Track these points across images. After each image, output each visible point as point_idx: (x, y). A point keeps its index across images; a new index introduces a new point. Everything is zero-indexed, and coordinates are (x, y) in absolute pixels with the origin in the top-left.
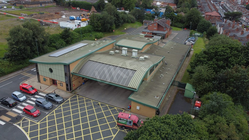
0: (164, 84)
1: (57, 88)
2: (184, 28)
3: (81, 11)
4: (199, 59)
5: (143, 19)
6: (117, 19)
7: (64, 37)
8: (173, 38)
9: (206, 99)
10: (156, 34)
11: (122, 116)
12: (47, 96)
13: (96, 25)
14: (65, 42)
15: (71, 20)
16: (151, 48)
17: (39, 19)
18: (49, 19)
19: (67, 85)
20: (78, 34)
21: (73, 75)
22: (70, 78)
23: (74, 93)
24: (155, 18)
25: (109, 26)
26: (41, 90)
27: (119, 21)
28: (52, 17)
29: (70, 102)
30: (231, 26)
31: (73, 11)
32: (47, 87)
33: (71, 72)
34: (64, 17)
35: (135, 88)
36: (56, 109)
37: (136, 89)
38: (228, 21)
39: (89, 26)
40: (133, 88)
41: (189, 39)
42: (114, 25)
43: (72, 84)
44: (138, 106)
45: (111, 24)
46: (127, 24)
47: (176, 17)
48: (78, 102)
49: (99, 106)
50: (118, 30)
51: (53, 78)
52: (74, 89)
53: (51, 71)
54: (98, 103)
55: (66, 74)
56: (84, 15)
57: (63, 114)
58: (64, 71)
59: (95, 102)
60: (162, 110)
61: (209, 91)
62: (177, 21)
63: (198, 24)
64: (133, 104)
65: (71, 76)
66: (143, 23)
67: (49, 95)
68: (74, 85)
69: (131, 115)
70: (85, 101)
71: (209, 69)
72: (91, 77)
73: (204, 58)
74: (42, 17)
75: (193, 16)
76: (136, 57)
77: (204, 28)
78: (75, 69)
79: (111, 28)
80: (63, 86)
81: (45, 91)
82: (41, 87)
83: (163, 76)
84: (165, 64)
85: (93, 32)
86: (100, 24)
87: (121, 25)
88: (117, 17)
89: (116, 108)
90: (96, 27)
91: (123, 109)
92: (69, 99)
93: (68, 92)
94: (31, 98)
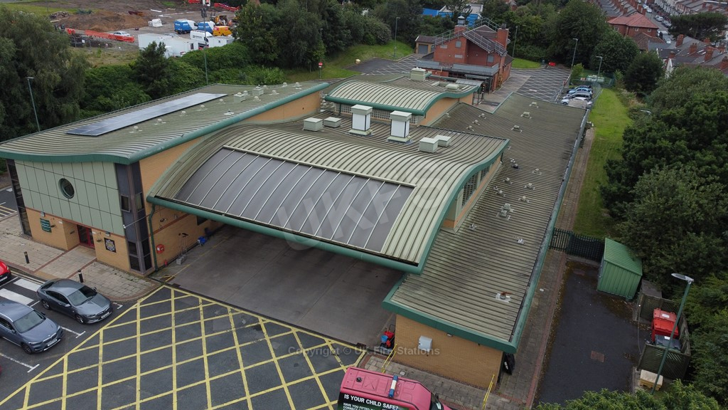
0: (520, 241)
1: (96, 260)
2: (547, 62)
3: (216, 10)
4: (648, 144)
5: (416, 34)
6: (332, 28)
7: (143, 75)
8: (518, 88)
9: (701, 303)
10: (461, 75)
11: (357, 386)
12: (45, 294)
13: (259, 42)
14: (147, 93)
15: (179, 33)
16: (454, 114)
17: (73, 28)
18: (105, 28)
19: (132, 247)
20: (195, 69)
21: (157, 208)
22: (145, 219)
23: (159, 278)
24: (459, 22)
25: (304, 46)
26: (27, 266)
27: (337, 35)
28: (117, 21)
29: (138, 316)
30: (700, 55)
31: (189, 10)
32: (55, 256)
33: (146, 196)
34: (156, 22)
35: (410, 259)
36: (73, 351)
37: (416, 265)
38: (688, 41)
39: (238, 44)
40: (403, 258)
41: (571, 92)
42: (323, 46)
43: (153, 243)
44: (427, 336)
45: (312, 44)
46: (362, 46)
47: (521, 27)
48: (173, 318)
49: (257, 332)
50: (336, 65)
51: (78, 220)
52: (160, 262)
53: (68, 189)
54: (257, 320)
55: (124, 203)
56: (221, 18)
57: (100, 374)
58: (119, 189)
59: (243, 316)
60: (522, 352)
61: (708, 269)
62: (524, 40)
63: (594, 47)
64: (402, 328)
65: (148, 211)
66: (414, 47)
67: (52, 289)
68: (162, 246)
69: (398, 380)
70: (202, 312)
71: (703, 180)
72: (226, 215)
73: (673, 139)
74: (84, 23)
75: (576, 20)
76: (405, 140)
77: (615, 58)
78: (164, 182)
79: (311, 54)
80: (115, 251)
81: (44, 270)
82: (27, 257)
83: (512, 210)
84: (510, 170)
85: (249, 66)
86: (274, 41)
87: (343, 48)
88: (332, 19)
89: (328, 342)
90: (261, 50)
91: (359, 345)
92: (138, 306)
93: (138, 273)
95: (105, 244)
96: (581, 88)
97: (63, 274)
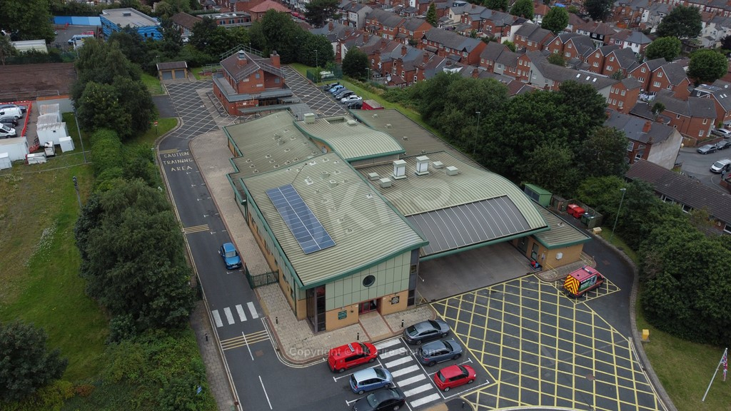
19: (411, 293)
37: (547, 227)
41: (331, 90)
44: (560, 253)
49: (498, 293)
54: (487, 290)
55: (413, 268)
58: (411, 262)
59: (481, 292)
64: (548, 255)
81: (371, 337)
91: (528, 274)
93: (412, 307)
94: (385, 367)
95: (392, 302)
96: (337, 87)
97: (385, 331)
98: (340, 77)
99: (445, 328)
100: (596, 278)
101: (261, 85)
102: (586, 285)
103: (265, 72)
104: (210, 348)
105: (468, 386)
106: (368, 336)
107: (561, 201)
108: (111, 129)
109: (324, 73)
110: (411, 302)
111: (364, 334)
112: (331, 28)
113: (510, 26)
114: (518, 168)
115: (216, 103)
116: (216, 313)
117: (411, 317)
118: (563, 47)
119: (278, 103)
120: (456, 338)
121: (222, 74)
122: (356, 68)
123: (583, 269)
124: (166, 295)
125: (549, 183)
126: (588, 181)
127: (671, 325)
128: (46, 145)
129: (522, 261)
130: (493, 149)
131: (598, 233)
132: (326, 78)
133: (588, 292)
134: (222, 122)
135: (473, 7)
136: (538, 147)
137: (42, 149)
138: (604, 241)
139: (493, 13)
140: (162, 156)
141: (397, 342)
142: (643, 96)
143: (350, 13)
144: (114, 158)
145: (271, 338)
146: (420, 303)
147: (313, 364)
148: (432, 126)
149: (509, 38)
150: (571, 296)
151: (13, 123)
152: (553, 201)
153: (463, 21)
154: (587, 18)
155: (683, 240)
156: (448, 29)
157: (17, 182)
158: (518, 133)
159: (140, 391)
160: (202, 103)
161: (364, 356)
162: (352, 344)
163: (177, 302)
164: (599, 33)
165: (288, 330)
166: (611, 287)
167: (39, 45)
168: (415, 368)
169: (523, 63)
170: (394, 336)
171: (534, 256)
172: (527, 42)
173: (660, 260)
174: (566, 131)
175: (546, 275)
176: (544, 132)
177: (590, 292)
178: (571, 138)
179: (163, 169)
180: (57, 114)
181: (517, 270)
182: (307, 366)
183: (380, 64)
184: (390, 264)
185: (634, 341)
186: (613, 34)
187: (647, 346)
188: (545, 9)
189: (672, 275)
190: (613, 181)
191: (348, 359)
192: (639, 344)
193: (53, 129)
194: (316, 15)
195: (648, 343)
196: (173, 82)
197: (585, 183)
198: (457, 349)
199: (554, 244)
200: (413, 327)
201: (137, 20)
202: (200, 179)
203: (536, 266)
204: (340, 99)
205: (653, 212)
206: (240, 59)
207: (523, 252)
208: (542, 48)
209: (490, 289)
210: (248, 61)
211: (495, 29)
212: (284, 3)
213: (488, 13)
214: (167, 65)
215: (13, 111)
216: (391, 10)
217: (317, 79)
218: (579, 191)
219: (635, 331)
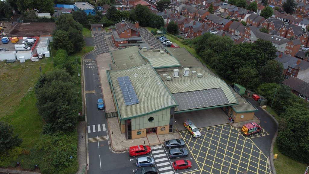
1: (157, 135)
11: (249, 127)
19: (171, 126)
29: (188, 140)
32: (146, 139)
37: (237, 103)
38: (167, 11)
40: (234, 103)
41: (160, 39)
44: (242, 115)
53: (151, 119)
55: (171, 116)
58: (170, 113)
66: (90, 29)
80: (165, 130)
82: (144, 142)
89: (223, 126)
91: (227, 123)
93: (171, 132)
94: (153, 157)
95: (162, 129)
96: (162, 37)
97: (157, 142)
98: (165, 33)
99: (182, 143)
100: (257, 128)
101: (130, 35)
102: (252, 131)
103: (131, 30)
104: (83, 141)
105: (187, 169)
106: (149, 143)
107: (250, 92)
108: (64, 49)
109: (159, 31)
110: (170, 131)
111: (148, 142)
112: (166, 13)
113: (245, 14)
114: (232, 77)
115: (111, 41)
116: (89, 127)
117: (169, 137)
118: (268, 25)
119: (136, 43)
120: (187, 148)
121: (115, 30)
122: (173, 30)
123: (251, 123)
124: (65, 117)
125: (245, 84)
126: (263, 85)
127: (289, 153)
128: (39, 54)
129: (226, 117)
130: (222, 67)
131: (265, 108)
132: (159, 33)
133: (253, 134)
134: (111, 49)
135: (230, 6)
136: (241, 68)
137: (37, 55)
138: (267, 112)
139: (239, 8)
140: (84, 61)
141: (161, 147)
142: (304, 49)
143: (176, 7)
144: (62, 61)
145: (108, 140)
146: (175, 131)
147: (123, 152)
148: (200, 56)
149: (244, 20)
150: (244, 135)
151: (30, 45)
152: (246, 92)
153: (225, 12)
154: (283, 12)
155: (299, 114)
156: (218, 15)
157: (25, 68)
158: (233, 60)
159: (47, 155)
160: (106, 41)
161: (145, 151)
162: (140, 146)
163: (69, 120)
164: (287, 19)
165: (116, 137)
166: (264, 133)
167: (48, 15)
168: (166, 159)
169: (248, 31)
170: (161, 144)
171: (231, 116)
172: (252, 22)
173: (286, 122)
174: (255, 61)
175: (235, 125)
176: (245, 61)
177: (254, 134)
178: (257, 65)
179: (83, 67)
180: (46, 42)
181: (222, 121)
182: (120, 153)
183: (183, 28)
184: (161, 113)
185: (270, 158)
186: (294, 20)
187: (275, 161)
188: (263, 7)
189: (291, 130)
190: (274, 85)
191: (137, 152)
192: (272, 160)
193: (43, 48)
194: (161, 7)
195: (276, 160)
196: (96, 32)
197: (262, 85)
198: (186, 153)
199: (239, 111)
200: (168, 141)
201: (87, 7)
202: (97, 72)
203: (232, 120)
204: (163, 43)
205: (290, 101)
206: (122, 24)
207: (227, 114)
208: (259, 25)
209: (208, 128)
210: (125, 25)
211: (239, 16)
212: (150, 2)
213: (237, 9)
214: (95, 25)
215: (31, 40)
216: (195, 6)
217: (155, 33)
218: (258, 88)
219: (271, 154)
